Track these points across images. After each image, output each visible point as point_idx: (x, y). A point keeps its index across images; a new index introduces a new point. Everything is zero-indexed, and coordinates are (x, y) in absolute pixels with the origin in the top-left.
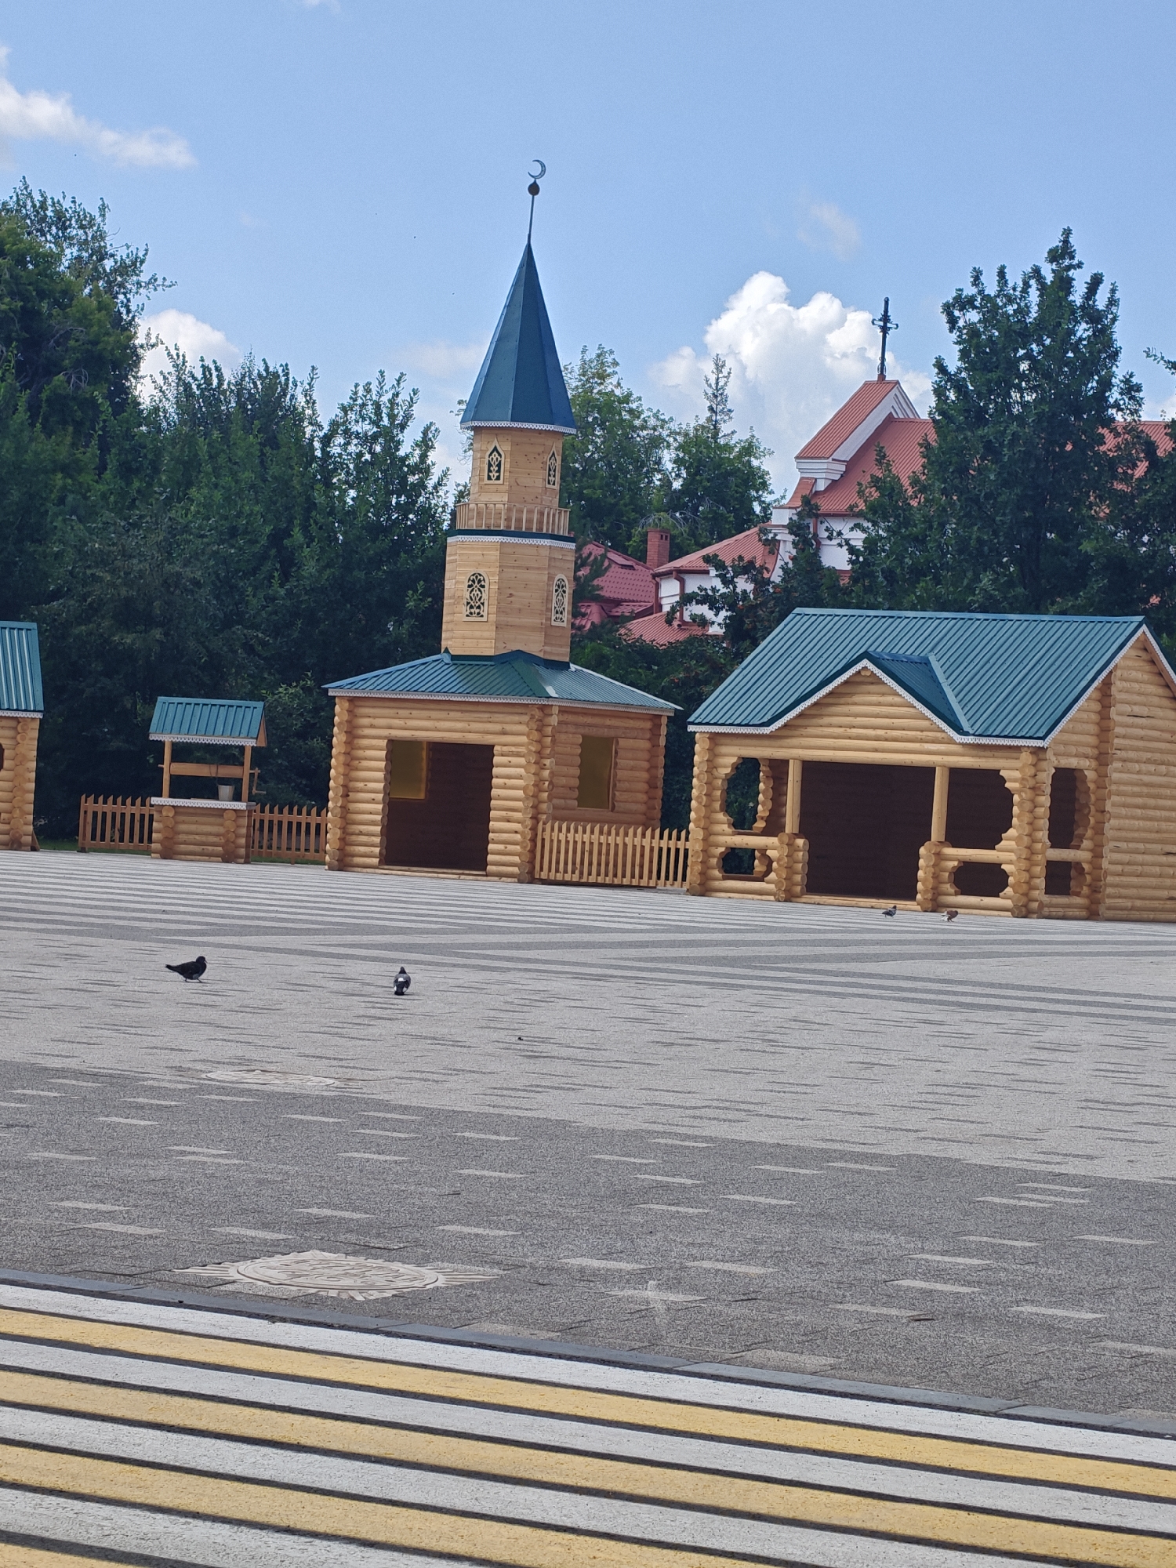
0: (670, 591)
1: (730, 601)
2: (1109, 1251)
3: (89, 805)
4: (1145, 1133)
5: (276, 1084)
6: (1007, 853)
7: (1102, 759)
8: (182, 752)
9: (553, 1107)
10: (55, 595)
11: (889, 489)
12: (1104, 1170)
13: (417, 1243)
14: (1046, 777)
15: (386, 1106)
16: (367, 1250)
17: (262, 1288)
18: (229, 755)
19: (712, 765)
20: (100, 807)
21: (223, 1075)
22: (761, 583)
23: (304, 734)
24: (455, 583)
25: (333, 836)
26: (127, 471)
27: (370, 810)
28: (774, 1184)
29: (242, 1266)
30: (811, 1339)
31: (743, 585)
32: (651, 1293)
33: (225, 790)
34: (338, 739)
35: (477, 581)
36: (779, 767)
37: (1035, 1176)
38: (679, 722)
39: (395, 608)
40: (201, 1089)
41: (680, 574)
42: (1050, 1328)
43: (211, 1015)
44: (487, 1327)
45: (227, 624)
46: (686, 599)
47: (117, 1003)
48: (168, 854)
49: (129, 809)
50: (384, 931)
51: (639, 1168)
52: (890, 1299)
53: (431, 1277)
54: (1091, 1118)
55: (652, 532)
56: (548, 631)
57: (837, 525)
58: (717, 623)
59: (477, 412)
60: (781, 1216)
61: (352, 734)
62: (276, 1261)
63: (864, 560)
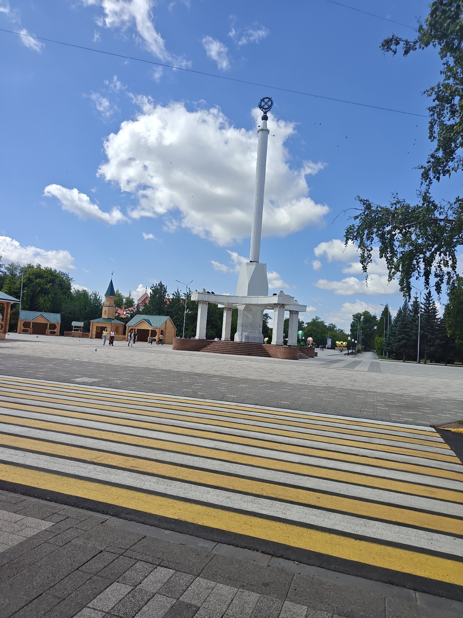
0: (125, 313)
1: (131, 314)
2: (163, 376)
3: (65, 332)
4: (167, 365)
5: (82, 360)
6: (156, 338)
7: (165, 329)
8: (75, 327)
9: (110, 363)
10: (62, 311)
11: (146, 304)
12: (163, 368)
13: (95, 377)
14: (160, 331)
15: (93, 363)
16: (90, 377)
17: (79, 381)
18: (80, 327)
19: (128, 329)
20: (66, 332)
21: (77, 359)
22: (133, 312)
23: (87, 325)
24: (103, 311)
25: (90, 335)
26: (71, 299)
27: (94, 333)
28: (131, 370)
29: (77, 379)
30: (134, 386)
31: (132, 312)
32: (118, 381)
33: (79, 331)
34: (91, 326)
35: (105, 311)
36: (135, 329)
37: (157, 369)
38: (125, 325)
39: (97, 313)
40: (74, 361)
41: (126, 311)
42: (157, 384)
43: (76, 353)
44: (101, 385)
45: (80, 315)
46: (126, 313)
47: (66, 352)
48: (73, 337)
49: (69, 332)
50: (95, 345)
51: (118, 369)
52: (141, 382)
53: (96, 380)
54: (162, 363)
55: (123, 307)
56: (112, 316)
57: (141, 307)
58: (129, 315)
59: (106, 295)
60: (132, 373)
61: (92, 325)
62: (81, 378)
63: (143, 310)
